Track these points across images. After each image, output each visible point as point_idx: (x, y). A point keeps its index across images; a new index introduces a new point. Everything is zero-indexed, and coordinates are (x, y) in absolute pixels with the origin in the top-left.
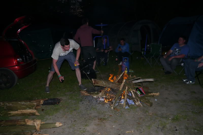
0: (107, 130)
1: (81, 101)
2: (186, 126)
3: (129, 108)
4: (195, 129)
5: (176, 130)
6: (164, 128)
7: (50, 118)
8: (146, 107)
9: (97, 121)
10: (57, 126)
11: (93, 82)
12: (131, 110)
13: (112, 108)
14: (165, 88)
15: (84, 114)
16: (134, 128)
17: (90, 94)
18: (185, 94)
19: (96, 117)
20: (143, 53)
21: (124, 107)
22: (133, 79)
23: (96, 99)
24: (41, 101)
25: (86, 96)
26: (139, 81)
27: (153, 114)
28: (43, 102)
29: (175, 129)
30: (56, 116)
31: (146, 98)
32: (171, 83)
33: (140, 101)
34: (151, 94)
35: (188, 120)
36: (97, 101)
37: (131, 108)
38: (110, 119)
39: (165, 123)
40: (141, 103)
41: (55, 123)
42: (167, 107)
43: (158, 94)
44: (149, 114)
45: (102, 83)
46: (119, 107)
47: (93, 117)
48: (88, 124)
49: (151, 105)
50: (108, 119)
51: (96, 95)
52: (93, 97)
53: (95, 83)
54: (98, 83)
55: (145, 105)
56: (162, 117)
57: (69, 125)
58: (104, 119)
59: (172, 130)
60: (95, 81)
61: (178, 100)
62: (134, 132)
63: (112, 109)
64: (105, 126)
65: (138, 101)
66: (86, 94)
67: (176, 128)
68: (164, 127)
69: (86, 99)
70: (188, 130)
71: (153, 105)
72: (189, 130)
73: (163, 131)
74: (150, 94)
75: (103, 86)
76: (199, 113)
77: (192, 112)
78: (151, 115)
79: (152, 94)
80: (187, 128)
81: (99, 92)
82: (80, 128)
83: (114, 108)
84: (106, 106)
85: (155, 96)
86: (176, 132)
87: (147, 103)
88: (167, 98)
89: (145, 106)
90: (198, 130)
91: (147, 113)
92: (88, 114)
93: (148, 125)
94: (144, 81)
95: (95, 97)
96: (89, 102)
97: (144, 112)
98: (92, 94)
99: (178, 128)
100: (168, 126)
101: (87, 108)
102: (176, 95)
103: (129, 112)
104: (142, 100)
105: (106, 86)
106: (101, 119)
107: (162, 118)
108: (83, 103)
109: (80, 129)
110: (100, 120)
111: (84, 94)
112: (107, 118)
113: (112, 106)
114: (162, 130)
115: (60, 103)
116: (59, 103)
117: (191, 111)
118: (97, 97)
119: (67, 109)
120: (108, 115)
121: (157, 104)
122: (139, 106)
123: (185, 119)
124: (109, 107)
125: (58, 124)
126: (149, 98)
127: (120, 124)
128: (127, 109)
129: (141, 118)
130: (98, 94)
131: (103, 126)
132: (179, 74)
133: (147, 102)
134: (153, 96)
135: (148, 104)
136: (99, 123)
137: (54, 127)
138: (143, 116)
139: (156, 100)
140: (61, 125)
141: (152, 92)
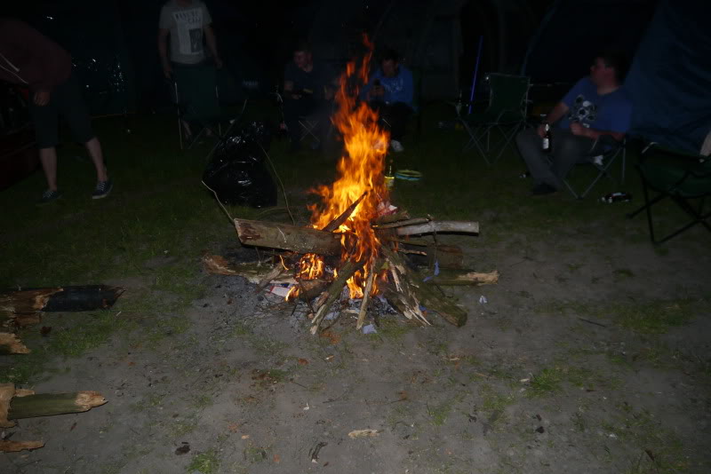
0: (277, 424)
1: (201, 296)
2: (577, 415)
3: (376, 331)
4: (611, 429)
5: (541, 430)
6: (496, 422)
7: (68, 370)
8: (444, 327)
9: (244, 386)
10: (81, 407)
11: (240, 234)
12: (384, 338)
13: (314, 330)
14: (523, 251)
15: (202, 354)
16: (384, 417)
17: (238, 269)
18: (595, 280)
19: (246, 365)
20: (458, 108)
21: (359, 327)
22: (401, 223)
23: (258, 288)
24: (38, 299)
25: (224, 276)
26: (425, 229)
27: (463, 357)
28: (47, 300)
29: (536, 427)
30: (91, 359)
31: (448, 290)
32: (549, 232)
33: (422, 305)
34: (469, 275)
35: (588, 391)
36: (261, 299)
37: (385, 331)
38: (296, 377)
39: (500, 400)
40: (423, 312)
41: (74, 396)
42: (519, 331)
43: (491, 277)
44: (447, 357)
45: (275, 235)
46: (342, 324)
47: (232, 368)
48: (208, 393)
49: (462, 321)
50: (290, 377)
51: (258, 274)
52: (247, 283)
53: (245, 238)
54: (258, 237)
55: (440, 321)
56: (494, 373)
57: (139, 399)
58: (276, 376)
59: (524, 430)
60: (246, 227)
61: (566, 302)
62: (378, 434)
63: (314, 333)
64: (273, 407)
65: (415, 305)
66: (221, 269)
67: (540, 419)
68: (494, 418)
69: (219, 287)
70: (582, 429)
71: (470, 322)
72: (586, 431)
73: (489, 432)
74: (462, 278)
75: (279, 247)
76: (634, 358)
77: (610, 354)
78: (455, 363)
79: (470, 277)
80: (581, 424)
81: (270, 262)
82: (176, 412)
83: (321, 331)
84: (291, 322)
85: (480, 284)
86: (539, 437)
87: (445, 315)
88: (524, 294)
89: (437, 326)
90: (619, 433)
91: (442, 354)
92: (217, 354)
93: (436, 403)
94: (442, 230)
95: (255, 280)
96: (229, 303)
97: (433, 348)
98: (246, 269)
99: (546, 422)
100: (510, 411)
101: (220, 328)
102: (561, 280)
103: (374, 347)
104: (427, 303)
105: (293, 247)
106: (262, 376)
107: (494, 377)
108: (206, 306)
109: (176, 416)
110: (260, 381)
111: (216, 269)
112: (285, 370)
113: (315, 324)
114: (486, 427)
115: (118, 305)
116: (111, 303)
117: (607, 349)
118: (261, 282)
119: (141, 330)
120: (291, 358)
121: (484, 316)
122: (414, 324)
123: (579, 385)
124: (302, 326)
125: (84, 401)
126: (457, 290)
127: (331, 400)
128: (367, 336)
129: (416, 373)
130: (264, 269)
131: (268, 406)
132: (583, 196)
133: (445, 309)
134: (474, 284)
135: (450, 318)
136: (253, 393)
137: (69, 410)
138: (423, 367)
139: (482, 299)
140: (99, 401)
141: (471, 271)
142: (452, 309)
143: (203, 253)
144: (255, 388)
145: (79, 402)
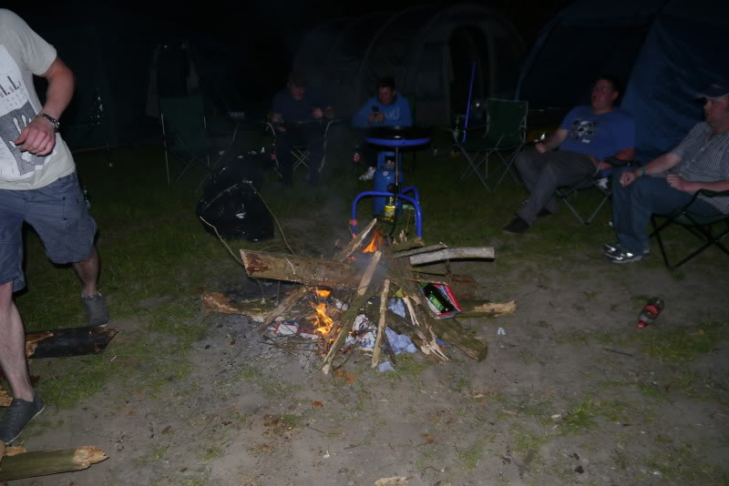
0: (296, 474)
1: (202, 337)
2: (616, 452)
3: (392, 369)
4: (654, 466)
5: (580, 470)
6: (532, 464)
7: (61, 422)
8: (464, 361)
9: (257, 433)
10: (79, 465)
11: (246, 266)
12: (403, 377)
13: (326, 369)
14: (536, 280)
15: (207, 399)
16: (411, 463)
17: (241, 307)
18: (613, 308)
19: (256, 410)
20: (456, 134)
21: (374, 365)
22: (415, 251)
23: (263, 328)
25: (225, 315)
26: (438, 256)
27: (487, 394)
28: (35, 346)
29: (574, 467)
30: (86, 409)
31: (464, 322)
32: (560, 258)
33: (439, 338)
34: (485, 306)
35: (625, 425)
37: (403, 369)
38: (312, 421)
39: (534, 439)
40: (440, 347)
41: (72, 453)
42: (543, 364)
43: (508, 307)
44: (471, 393)
45: (283, 267)
46: (355, 362)
47: (242, 415)
48: (218, 443)
49: (482, 356)
50: (305, 422)
51: (263, 311)
52: (250, 321)
53: (252, 270)
54: (266, 268)
55: (459, 356)
56: (522, 409)
57: (141, 453)
58: (290, 422)
59: (562, 471)
60: (253, 258)
61: (587, 331)
62: (407, 482)
63: (326, 373)
64: (290, 456)
65: (431, 339)
66: (222, 307)
67: (578, 458)
68: (529, 459)
69: (221, 326)
70: (624, 467)
71: (490, 356)
72: (628, 469)
73: (526, 475)
74: (478, 309)
75: (287, 279)
76: (667, 388)
77: (641, 385)
78: (479, 400)
79: (486, 308)
80: (621, 461)
81: (274, 298)
82: (184, 465)
83: (334, 369)
84: (301, 361)
85: (496, 316)
86: (580, 477)
87: (464, 348)
88: (542, 324)
89: (457, 361)
90: (663, 470)
91: (465, 391)
92: (224, 399)
93: (464, 445)
94: (455, 256)
95: (259, 318)
96: (233, 343)
97: (454, 385)
98: (249, 307)
99: (584, 461)
100: (545, 451)
101: (225, 371)
102: (579, 309)
103: (393, 386)
104: (445, 336)
105: (302, 279)
106: (276, 422)
107: (522, 414)
108: (207, 347)
109: (184, 470)
110: (273, 427)
111: (216, 307)
112: (300, 414)
113: (327, 363)
114: (522, 469)
115: (111, 349)
116: (103, 346)
117: (636, 380)
118: (265, 320)
119: (138, 376)
120: (304, 402)
121: (505, 349)
122: (432, 360)
123: (614, 419)
124: (314, 365)
125: (82, 457)
126: (473, 322)
127: (352, 446)
128: (384, 374)
129: (441, 412)
130: (269, 307)
131: (284, 455)
132: (589, 221)
133: (465, 343)
134: (491, 315)
135: (471, 352)
136: (267, 442)
137: (66, 468)
138: (446, 406)
139: (501, 331)
140: (99, 456)
141: (487, 302)
142: (472, 343)
143: (201, 290)
144: (269, 436)
145: (77, 459)
